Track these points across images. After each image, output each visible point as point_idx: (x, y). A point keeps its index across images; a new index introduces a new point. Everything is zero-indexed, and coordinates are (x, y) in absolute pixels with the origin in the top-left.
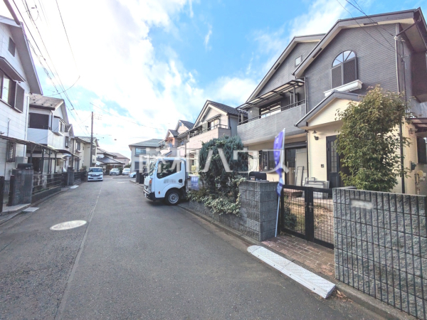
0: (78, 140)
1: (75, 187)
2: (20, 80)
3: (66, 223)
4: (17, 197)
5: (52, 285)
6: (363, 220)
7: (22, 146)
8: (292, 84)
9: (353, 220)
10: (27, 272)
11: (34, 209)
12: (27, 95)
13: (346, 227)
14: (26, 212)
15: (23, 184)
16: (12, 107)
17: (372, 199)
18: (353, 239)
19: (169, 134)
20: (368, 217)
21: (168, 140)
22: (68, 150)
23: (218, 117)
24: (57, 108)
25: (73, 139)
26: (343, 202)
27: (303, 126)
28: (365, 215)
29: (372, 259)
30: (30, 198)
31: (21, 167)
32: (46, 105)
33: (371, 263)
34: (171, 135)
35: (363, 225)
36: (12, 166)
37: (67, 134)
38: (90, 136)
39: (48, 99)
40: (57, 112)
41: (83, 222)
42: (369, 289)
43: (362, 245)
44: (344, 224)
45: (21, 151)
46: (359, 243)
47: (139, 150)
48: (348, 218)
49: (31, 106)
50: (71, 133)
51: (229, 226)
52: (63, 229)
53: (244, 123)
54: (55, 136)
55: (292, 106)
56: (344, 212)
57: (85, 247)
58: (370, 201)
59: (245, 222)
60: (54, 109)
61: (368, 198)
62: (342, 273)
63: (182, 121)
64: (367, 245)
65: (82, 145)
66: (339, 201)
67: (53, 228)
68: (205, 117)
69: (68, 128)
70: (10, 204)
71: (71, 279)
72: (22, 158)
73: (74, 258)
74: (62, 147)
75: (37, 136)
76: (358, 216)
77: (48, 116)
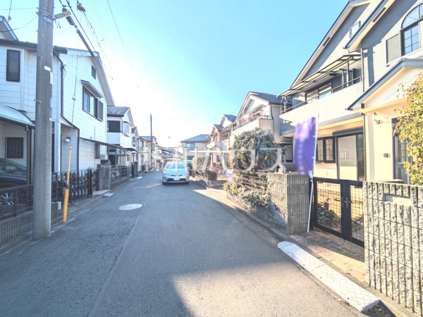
0: (141, 139)
1: (140, 178)
2: (100, 97)
3: (128, 205)
4: (101, 185)
5: (114, 247)
6: (399, 220)
7: (104, 146)
8: (344, 60)
9: (388, 218)
10: (101, 236)
11: (110, 195)
12: (105, 107)
13: (378, 226)
14: (106, 197)
15: (104, 175)
16: (97, 118)
17: (411, 195)
18: (387, 241)
19: (214, 129)
20: (405, 216)
21: (214, 135)
22: (135, 148)
23: (260, 108)
24: (126, 115)
25: (138, 139)
26: (375, 197)
27: (357, 109)
28: (402, 214)
29: (410, 266)
30: (109, 186)
31: (103, 162)
32: (118, 113)
33: (409, 271)
34: (216, 130)
35: (399, 225)
36: (98, 162)
37: (133, 135)
38: (150, 135)
39: (119, 109)
40: (125, 118)
41: (140, 206)
42: (406, 301)
43: (398, 248)
44: (376, 223)
45: (103, 150)
46: (395, 246)
47: (189, 145)
48: (381, 215)
49: (108, 115)
50: (137, 134)
51: (259, 217)
52: (126, 209)
53: (287, 111)
54: (126, 138)
55: (345, 86)
56: (376, 209)
57: (138, 223)
58: (409, 197)
59: (274, 214)
60: (123, 116)
61: (406, 193)
62: (373, 278)
63: (226, 116)
64: (404, 249)
65: (145, 143)
66: (370, 196)
67: (121, 208)
68: (246, 109)
69: (134, 130)
70: (97, 190)
71: (126, 244)
72: (104, 156)
73: (130, 231)
74: (130, 146)
75: (113, 138)
76: (393, 215)
77: (119, 122)
